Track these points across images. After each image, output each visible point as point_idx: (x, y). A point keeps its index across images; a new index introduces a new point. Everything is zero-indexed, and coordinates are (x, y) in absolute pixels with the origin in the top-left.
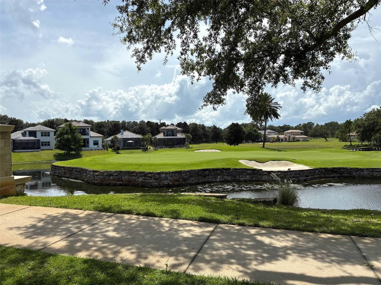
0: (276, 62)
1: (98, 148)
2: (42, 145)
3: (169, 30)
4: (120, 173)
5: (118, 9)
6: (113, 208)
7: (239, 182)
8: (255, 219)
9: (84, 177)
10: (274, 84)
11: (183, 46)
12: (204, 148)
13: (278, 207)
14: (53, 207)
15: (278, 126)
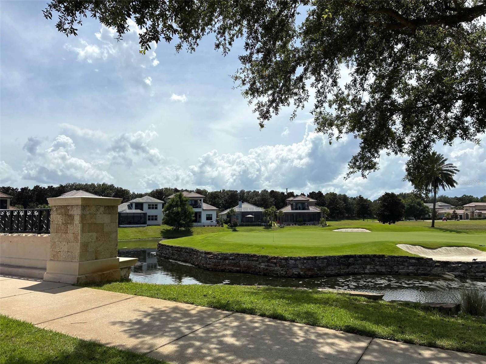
0: (450, 111)
1: (212, 224)
2: (149, 219)
3: (300, 79)
4: (237, 256)
5: (241, 59)
6: (231, 305)
7: (397, 275)
8: (430, 335)
9: (194, 259)
10: (448, 140)
11: (318, 96)
12: (347, 227)
13: (462, 318)
14: (161, 298)
15: (453, 197)
